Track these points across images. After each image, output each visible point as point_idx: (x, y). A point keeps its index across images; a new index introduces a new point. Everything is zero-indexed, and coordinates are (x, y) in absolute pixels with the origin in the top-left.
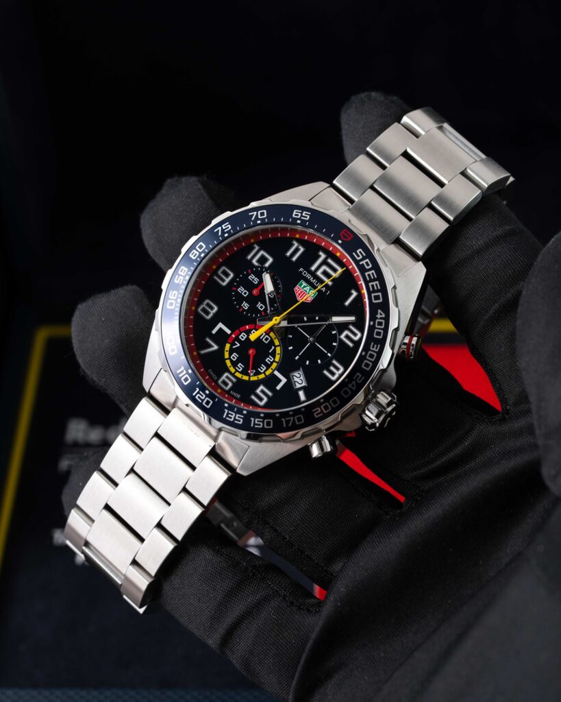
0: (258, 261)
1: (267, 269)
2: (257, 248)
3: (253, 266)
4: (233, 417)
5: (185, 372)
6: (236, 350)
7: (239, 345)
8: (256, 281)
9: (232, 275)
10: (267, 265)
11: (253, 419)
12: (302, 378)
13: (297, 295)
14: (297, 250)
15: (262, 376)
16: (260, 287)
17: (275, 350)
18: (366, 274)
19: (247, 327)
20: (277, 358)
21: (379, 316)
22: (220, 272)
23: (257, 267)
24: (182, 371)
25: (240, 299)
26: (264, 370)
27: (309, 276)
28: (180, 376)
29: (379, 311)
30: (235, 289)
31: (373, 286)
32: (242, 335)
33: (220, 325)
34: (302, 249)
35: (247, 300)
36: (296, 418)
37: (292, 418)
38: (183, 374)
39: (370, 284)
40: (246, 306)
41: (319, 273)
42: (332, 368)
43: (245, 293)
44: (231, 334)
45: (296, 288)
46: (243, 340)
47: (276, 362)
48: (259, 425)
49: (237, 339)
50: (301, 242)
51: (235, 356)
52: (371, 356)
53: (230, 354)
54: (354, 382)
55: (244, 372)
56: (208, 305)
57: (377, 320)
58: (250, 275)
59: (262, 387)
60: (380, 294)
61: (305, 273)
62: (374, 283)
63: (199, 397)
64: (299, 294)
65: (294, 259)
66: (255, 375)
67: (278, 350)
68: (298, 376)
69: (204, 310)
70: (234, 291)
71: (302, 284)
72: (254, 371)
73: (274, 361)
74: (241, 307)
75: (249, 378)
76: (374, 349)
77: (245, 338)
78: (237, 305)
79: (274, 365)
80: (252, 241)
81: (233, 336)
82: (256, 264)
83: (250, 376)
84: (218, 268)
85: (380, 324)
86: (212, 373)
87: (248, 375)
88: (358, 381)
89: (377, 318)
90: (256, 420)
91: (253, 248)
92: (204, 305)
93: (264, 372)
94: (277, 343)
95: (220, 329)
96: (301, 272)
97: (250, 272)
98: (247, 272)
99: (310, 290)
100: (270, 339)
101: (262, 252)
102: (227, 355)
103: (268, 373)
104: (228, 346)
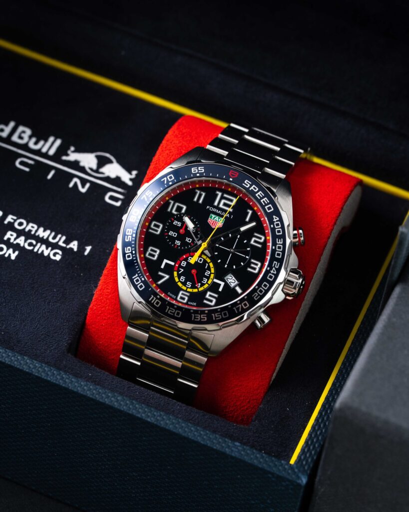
0: (176, 211)
1: (184, 214)
2: (172, 202)
3: (174, 215)
4: (199, 317)
5: (155, 298)
6: (182, 274)
7: (182, 270)
8: (179, 224)
9: (161, 226)
10: (183, 211)
11: (213, 315)
12: (234, 278)
13: (211, 225)
14: (200, 195)
15: (206, 286)
16: (184, 227)
17: (209, 266)
18: (257, 195)
19: (184, 257)
20: (213, 270)
21: (275, 220)
22: (152, 226)
23: (177, 215)
24: (153, 299)
25: (173, 239)
26: (206, 281)
27: (214, 210)
28: (152, 302)
29: (274, 217)
30: (167, 234)
31: (264, 201)
32: (182, 263)
33: (165, 261)
34: (204, 194)
35: (178, 239)
36: (242, 304)
37: (240, 306)
38: (154, 300)
39: (262, 201)
40: (178, 243)
41: (221, 206)
42: (252, 265)
43: (175, 235)
44: (175, 265)
45: (209, 220)
46: (184, 266)
47: (213, 273)
48: (219, 317)
49: (180, 266)
50: (201, 189)
51: (183, 278)
52: (279, 248)
53: (179, 278)
54: (274, 268)
55: (193, 287)
56: (152, 250)
57: (275, 223)
58: (174, 221)
59: (209, 293)
60: (270, 205)
61: (211, 209)
62: (264, 199)
63: (170, 312)
64: (213, 224)
65: (201, 201)
66: (201, 286)
67: (211, 265)
68: (231, 278)
69: (150, 255)
70: (166, 236)
71: (212, 217)
72: (200, 284)
73: (211, 273)
74: (175, 245)
75: (198, 290)
76: (280, 243)
77: (185, 264)
78: (171, 244)
79: (212, 276)
80: (167, 198)
81: (177, 265)
82: (176, 213)
83: (198, 289)
84: (150, 224)
85: (277, 225)
86: (171, 295)
87: (196, 288)
88: (276, 267)
89: (274, 222)
90: (216, 314)
91: (170, 203)
92: (149, 251)
93: (207, 283)
94: (209, 261)
95: (166, 263)
96: (208, 209)
97: (173, 220)
98: (171, 220)
99: (219, 219)
100: (203, 260)
101: (177, 204)
102: (177, 279)
103: (210, 282)
104: (175, 274)
